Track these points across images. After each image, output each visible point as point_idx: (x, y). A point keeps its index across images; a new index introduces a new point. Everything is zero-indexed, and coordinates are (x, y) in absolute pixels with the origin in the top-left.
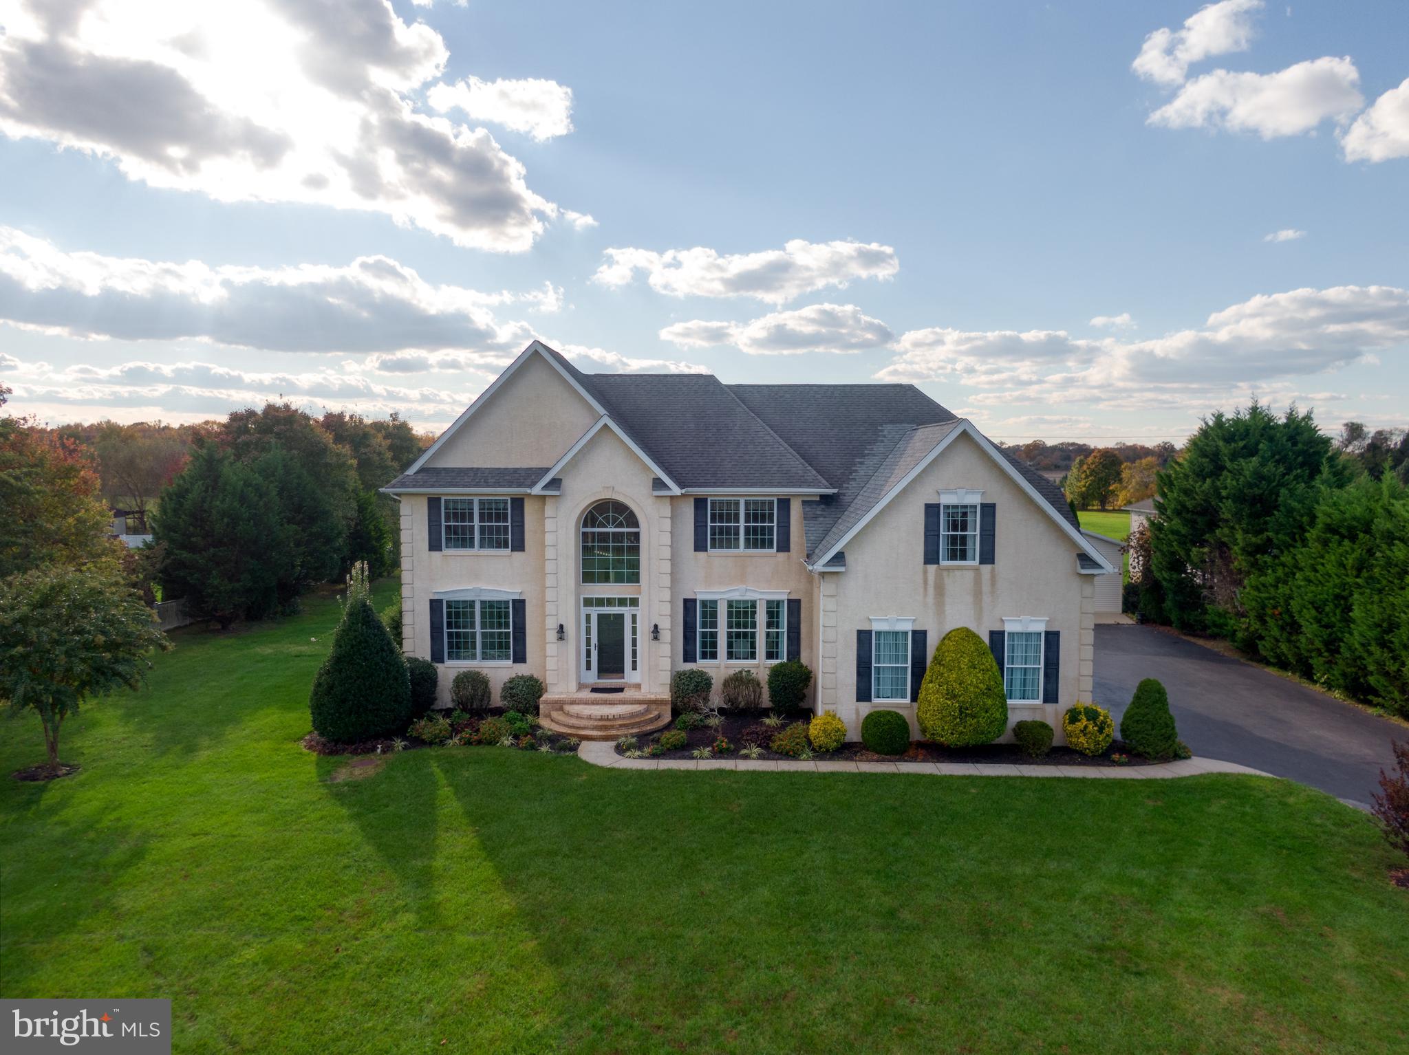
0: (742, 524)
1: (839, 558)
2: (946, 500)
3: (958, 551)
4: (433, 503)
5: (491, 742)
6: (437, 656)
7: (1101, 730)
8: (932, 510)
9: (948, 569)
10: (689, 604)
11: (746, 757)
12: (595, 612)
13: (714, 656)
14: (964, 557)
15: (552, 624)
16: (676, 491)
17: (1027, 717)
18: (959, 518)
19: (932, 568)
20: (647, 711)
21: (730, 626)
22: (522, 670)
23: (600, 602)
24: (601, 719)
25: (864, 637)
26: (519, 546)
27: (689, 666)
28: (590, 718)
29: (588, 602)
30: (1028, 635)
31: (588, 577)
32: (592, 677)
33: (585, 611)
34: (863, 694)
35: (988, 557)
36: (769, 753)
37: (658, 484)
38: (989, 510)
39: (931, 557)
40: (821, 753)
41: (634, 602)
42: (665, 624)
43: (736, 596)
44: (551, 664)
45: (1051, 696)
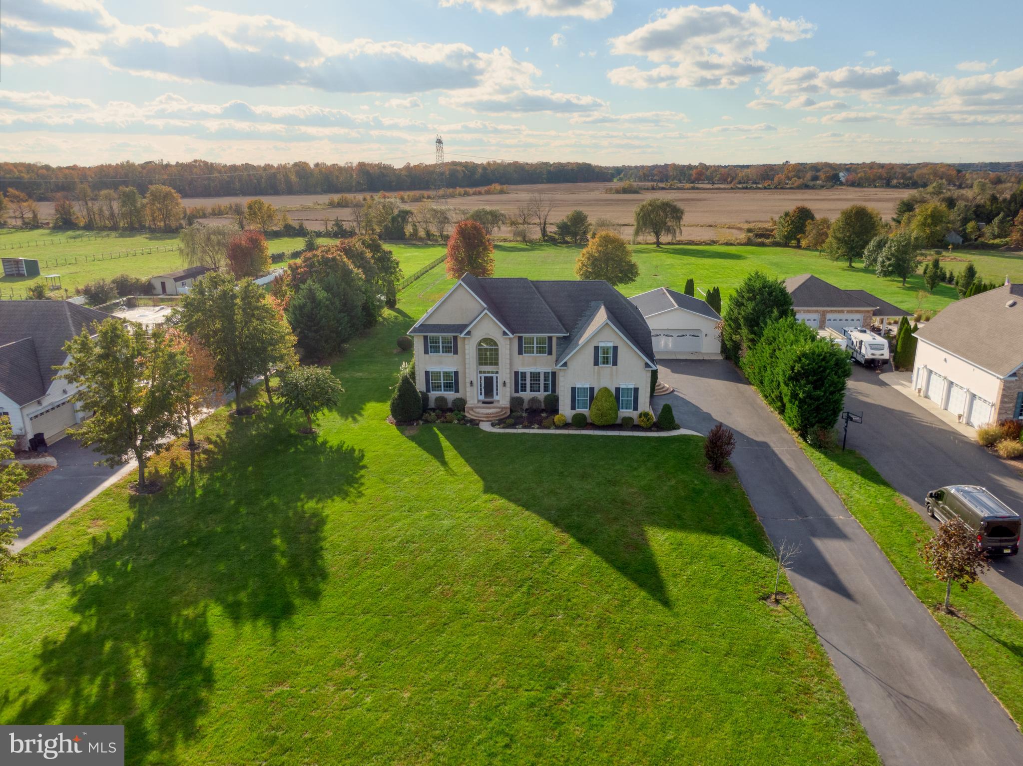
0: (535, 345)
1: (565, 364)
2: (601, 345)
3: (606, 361)
4: (425, 338)
5: (451, 422)
6: (428, 390)
7: (648, 420)
8: (596, 348)
9: (602, 367)
10: (516, 373)
11: (533, 428)
12: (483, 375)
13: (525, 391)
14: (607, 364)
15: (468, 381)
16: (511, 336)
17: (627, 415)
18: (606, 350)
19: (596, 367)
20: (502, 411)
21: (531, 380)
22: (458, 395)
23: (485, 372)
24: (487, 414)
25: (573, 390)
26: (456, 353)
27: (517, 395)
28: (482, 414)
29: (481, 372)
30: (628, 389)
31: (481, 364)
32: (482, 398)
33: (479, 375)
34: (573, 408)
35: (615, 363)
36: (541, 427)
37: (505, 333)
38: (615, 348)
39: (596, 363)
40: (557, 427)
41: (497, 372)
42: (508, 381)
43: (533, 370)
44: (468, 394)
45: (636, 408)
